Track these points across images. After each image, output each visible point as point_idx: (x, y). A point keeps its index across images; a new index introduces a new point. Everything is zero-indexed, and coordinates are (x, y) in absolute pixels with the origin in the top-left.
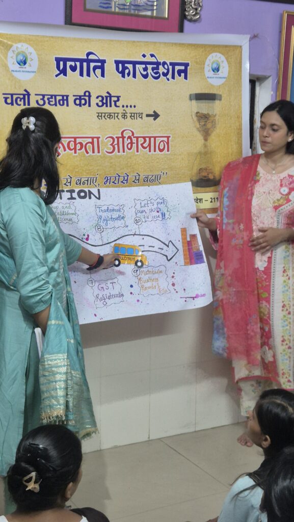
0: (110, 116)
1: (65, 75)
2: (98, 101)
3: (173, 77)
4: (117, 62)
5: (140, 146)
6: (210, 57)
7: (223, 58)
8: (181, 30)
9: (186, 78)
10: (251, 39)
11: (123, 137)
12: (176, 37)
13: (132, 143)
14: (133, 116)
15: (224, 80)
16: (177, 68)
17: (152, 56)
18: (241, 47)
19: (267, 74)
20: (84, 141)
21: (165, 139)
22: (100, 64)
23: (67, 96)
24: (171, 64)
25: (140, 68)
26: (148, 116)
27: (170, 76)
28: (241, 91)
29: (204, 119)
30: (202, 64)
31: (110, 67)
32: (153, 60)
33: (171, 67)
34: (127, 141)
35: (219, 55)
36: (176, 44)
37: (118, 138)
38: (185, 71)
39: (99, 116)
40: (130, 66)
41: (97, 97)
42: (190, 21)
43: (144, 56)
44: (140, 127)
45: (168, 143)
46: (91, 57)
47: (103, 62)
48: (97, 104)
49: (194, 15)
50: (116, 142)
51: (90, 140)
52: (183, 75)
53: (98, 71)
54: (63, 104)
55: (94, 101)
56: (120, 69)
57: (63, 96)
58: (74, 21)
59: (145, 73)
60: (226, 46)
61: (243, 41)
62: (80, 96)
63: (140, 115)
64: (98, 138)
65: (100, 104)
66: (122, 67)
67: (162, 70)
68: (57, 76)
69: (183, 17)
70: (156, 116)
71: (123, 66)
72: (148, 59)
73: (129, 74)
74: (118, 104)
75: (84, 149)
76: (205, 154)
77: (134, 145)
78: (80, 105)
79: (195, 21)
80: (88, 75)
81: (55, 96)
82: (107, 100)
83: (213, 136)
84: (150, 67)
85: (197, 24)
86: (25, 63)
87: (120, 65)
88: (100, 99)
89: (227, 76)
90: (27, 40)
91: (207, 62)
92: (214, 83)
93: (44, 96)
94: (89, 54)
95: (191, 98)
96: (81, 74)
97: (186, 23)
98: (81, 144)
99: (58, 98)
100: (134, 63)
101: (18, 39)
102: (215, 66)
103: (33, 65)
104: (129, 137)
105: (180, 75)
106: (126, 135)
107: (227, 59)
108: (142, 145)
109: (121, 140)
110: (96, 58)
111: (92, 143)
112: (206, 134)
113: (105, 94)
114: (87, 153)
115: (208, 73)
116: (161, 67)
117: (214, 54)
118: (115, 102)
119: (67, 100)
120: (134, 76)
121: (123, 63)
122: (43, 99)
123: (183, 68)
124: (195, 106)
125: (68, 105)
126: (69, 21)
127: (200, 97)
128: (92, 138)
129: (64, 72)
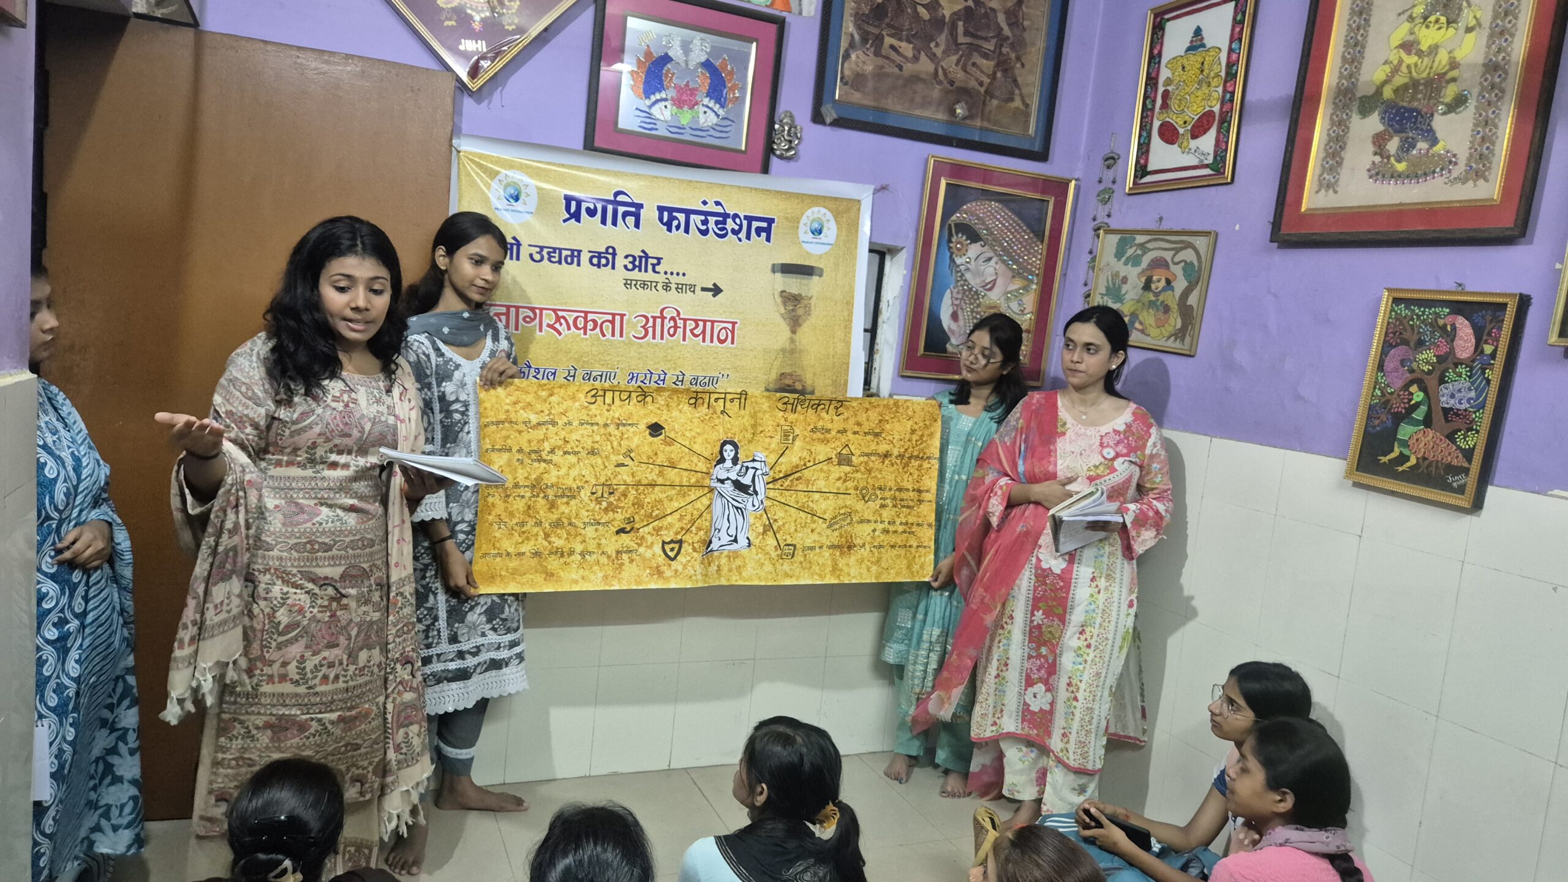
0: (644, 285)
1: (578, 220)
2: (626, 262)
3: (748, 237)
4: (661, 209)
5: (688, 333)
6: (809, 212)
7: (829, 215)
8: (765, 170)
9: (768, 239)
10: (876, 191)
11: (663, 318)
12: (758, 180)
13: (676, 327)
14: (680, 288)
15: (827, 248)
16: (755, 224)
17: (718, 203)
18: (859, 201)
19: (900, 244)
20: (600, 319)
21: (730, 326)
22: (633, 209)
23: (579, 252)
24: (746, 217)
25: (696, 219)
26: (703, 289)
27: (743, 235)
28: (854, 265)
29: (793, 302)
30: (795, 222)
31: (649, 214)
32: (719, 209)
33: (745, 223)
34: (668, 324)
35: (823, 210)
36: (756, 189)
37: (654, 318)
38: (768, 231)
39: (628, 284)
40: (681, 217)
41: (626, 257)
42: (781, 157)
43: (705, 203)
44: (691, 305)
45: (733, 332)
46: (620, 198)
47: (640, 206)
48: (626, 267)
49: (788, 150)
50: (651, 323)
51: (610, 317)
52: (764, 235)
53: (631, 220)
54: (572, 263)
55: (620, 261)
56: (665, 219)
57: (573, 251)
58: (597, 144)
59: (704, 228)
60: (836, 199)
61: (865, 195)
62: (600, 253)
63: (692, 288)
64: (622, 316)
65: (630, 266)
66: (668, 217)
67: (730, 224)
68: (565, 221)
69: (769, 151)
70: (716, 290)
71: (670, 215)
72: (711, 207)
73: (678, 228)
74: (658, 268)
75: (598, 329)
76: (791, 352)
77: (680, 331)
78: (599, 265)
79: (789, 159)
80: (614, 223)
81: (560, 250)
82: (641, 261)
83: (805, 329)
84: (712, 220)
85: (792, 164)
86: (517, 199)
87: (666, 214)
88: (631, 259)
89: (832, 242)
90: (522, 168)
91: (804, 220)
92: (812, 251)
93: (542, 248)
94: (617, 194)
95: (774, 269)
96: (604, 222)
97: (775, 162)
98: (594, 321)
99: (565, 253)
100: (688, 213)
101: (511, 165)
102: (816, 226)
103: (529, 202)
104: (673, 318)
105: (759, 236)
106: (668, 314)
107: (836, 218)
108: (692, 331)
109: (659, 321)
110: (628, 200)
111: (613, 322)
112: (795, 323)
113: (639, 253)
114: (604, 335)
115: (805, 235)
116: (729, 221)
117: (816, 209)
118: (654, 265)
119: (579, 256)
120: (687, 231)
121: (671, 210)
122: (539, 253)
123: (764, 225)
124: (780, 281)
125: (579, 264)
126: (590, 145)
127: (788, 269)
128: (614, 315)
129: (576, 216)
